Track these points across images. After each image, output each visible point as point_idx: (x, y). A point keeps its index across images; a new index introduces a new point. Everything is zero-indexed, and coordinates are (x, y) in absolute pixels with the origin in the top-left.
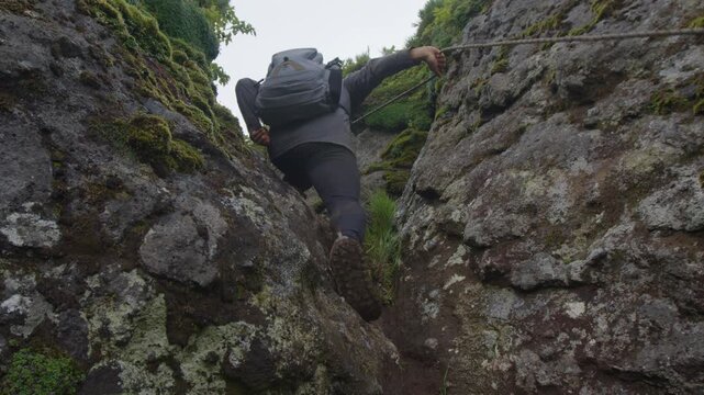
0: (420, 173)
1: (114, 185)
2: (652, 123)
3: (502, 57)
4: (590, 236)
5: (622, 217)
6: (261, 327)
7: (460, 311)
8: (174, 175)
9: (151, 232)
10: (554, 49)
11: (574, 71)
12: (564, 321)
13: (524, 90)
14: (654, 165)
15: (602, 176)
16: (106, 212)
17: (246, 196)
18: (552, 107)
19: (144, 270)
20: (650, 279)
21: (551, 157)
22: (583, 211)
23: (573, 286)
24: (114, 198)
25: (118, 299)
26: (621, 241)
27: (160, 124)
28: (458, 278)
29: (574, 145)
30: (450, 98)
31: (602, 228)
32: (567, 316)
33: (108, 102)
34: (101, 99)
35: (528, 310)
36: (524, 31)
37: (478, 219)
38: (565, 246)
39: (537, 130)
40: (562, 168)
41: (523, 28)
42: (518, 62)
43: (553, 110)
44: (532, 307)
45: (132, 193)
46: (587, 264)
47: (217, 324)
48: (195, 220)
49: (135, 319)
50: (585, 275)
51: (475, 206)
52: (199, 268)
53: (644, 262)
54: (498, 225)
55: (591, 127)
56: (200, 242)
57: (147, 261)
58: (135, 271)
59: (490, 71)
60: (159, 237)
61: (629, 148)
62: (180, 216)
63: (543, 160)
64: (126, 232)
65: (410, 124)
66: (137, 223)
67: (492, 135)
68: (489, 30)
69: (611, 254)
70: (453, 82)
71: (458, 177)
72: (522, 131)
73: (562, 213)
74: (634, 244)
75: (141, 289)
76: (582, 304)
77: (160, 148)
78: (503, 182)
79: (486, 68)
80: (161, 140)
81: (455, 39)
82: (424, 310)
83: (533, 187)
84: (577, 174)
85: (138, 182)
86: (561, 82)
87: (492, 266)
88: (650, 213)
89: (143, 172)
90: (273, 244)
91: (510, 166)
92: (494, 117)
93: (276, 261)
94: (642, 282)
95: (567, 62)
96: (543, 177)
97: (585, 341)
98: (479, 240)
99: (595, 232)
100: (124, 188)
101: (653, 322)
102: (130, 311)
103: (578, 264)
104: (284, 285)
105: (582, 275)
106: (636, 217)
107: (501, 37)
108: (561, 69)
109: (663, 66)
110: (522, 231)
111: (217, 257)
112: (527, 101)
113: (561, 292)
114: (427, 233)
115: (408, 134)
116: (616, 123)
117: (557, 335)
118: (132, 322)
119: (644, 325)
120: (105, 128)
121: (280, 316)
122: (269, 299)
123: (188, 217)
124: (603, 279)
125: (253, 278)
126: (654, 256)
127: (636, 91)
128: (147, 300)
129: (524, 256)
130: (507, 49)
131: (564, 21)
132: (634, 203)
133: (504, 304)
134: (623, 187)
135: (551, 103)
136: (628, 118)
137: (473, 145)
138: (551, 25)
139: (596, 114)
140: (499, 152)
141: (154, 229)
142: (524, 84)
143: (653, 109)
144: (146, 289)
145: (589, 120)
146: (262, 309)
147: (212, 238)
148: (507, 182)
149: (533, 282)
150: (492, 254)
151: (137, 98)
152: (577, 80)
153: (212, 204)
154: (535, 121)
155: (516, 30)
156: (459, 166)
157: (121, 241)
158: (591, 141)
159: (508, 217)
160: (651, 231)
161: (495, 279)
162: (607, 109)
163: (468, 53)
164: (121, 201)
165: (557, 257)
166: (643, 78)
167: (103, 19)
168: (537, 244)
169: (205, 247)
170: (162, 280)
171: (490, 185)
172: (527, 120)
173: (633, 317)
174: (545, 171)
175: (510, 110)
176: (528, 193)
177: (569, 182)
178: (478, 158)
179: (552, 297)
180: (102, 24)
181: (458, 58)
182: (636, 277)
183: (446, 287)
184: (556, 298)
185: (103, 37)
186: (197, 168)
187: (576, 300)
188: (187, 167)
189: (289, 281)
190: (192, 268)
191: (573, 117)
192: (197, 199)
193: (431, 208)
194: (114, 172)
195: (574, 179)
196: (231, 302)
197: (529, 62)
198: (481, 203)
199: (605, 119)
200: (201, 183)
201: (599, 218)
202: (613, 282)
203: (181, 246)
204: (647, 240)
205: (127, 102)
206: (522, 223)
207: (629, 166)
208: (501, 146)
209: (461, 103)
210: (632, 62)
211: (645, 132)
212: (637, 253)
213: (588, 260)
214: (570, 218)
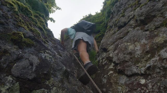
0: (102, 44)
1: (6, 52)
2: (163, 29)
3: (123, 13)
4: (146, 61)
5: (155, 56)
6: (49, 90)
7: (112, 81)
8: (25, 48)
9: (15, 65)
10: (136, 10)
11: (141, 16)
12: (139, 85)
13: (129, 21)
14: (164, 41)
15: (150, 44)
16: (2, 59)
17: (47, 53)
18: (136, 25)
19: (13, 76)
20: (164, 73)
21: (136, 39)
22: (144, 54)
23: (142, 75)
24: (5, 55)
25: (4, 84)
26: (155, 62)
27: (20, 34)
28: (111, 72)
29: (142, 36)
30: (110, 24)
31: (150, 58)
32: (140, 83)
33: (7, 28)
34: (5, 28)
35: (130, 81)
36: (129, 6)
37: (116, 56)
38: (140, 64)
39: (132, 32)
40: (139, 42)
41: (129, 5)
42: (127, 14)
43: (136, 26)
44: (131, 80)
45: (10, 54)
46: (145, 69)
47: (36, 90)
48: (29, 61)
49: (9, 90)
50: (145, 72)
51: (116, 53)
52: (29, 74)
53: (162, 68)
54: (122, 58)
55: (146, 31)
56: (30, 67)
57: (13, 73)
58: (10, 76)
59: (120, 17)
60: (17, 66)
61: (157, 36)
62: (25, 60)
63: (134, 40)
64: (8, 65)
65: (101, 31)
66: (11, 62)
67: (120, 33)
68: (120, 6)
69: (152, 66)
70: (111, 20)
71: (112, 45)
72: (128, 32)
73: (139, 55)
74: (159, 63)
75: (11, 81)
76: (145, 80)
77: (19, 41)
78: (123, 46)
79: (119, 16)
80: (20, 39)
81: (112, 9)
82: (102, 80)
83: (131, 47)
84: (143, 44)
85: (12, 50)
86: (138, 19)
87: (120, 69)
88: (163, 54)
89: (15, 48)
90: (54, 66)
91: (125, 42)
92: (121, 29)
93: (55, 71)
94: (161, 74)
95: (140, 13)
96: (134, 44)
97: (145, 91)
98: (117, 62)
99: (148, 60)
100: (8, 52)
101: (165, 86)
102: (8, 88)
103: (143, 69)
104: (57, 77)
105: (144, 72)
106: (159, 55)
107: (123, 8)
108: (138, 15)
109: (166, 13)
110: (128, 59)
111: (35, 71)
112: (130, 24)
113: (139, 76)
114: (104, 60)
115: (101, 33)
116: (153, 29)
117: (138, 89)
118: (8, 91)
119: (162, 87)
120: (5, 36)
121: (55, 86)
122: (52, 82)
123: (27, 60)
124: (150, 73)
125: (47, 76)
126: (164, 67)
127: (159, 20)
128: (13, 84)
129: (128, 66)
130: (125, 11)
131: (139, 3)
132: (159, 51)
133: (123, 80)
134: (155, 47)
135: (136, 24)
136: (157, 28)
137: (115, 36)
138: (136, 4)
139: (148, 27)
140: (122, 38)
141: (16, 64)
142: (129, 20)
143: (163, 25)
144: (13, 81)
145: (146, 29)
146: (49, 85)
147: (34, 66)
148: (124, 46)
149: (131, 74)
150: (120, 66)
151: (16, 27)
152: (142, 18)
153: (36, 56)
154: (132, 29)
155: (127, 6)
156: (112, 42)
157: (6, 67)
158: (147, 34)
159: (124, 56)
160: (163, 59)
161: (121, 72)
162: (151, 26)
163: (115, 12)
164: (7, 56)
165: (138, 67)
166: (161, 17)
167: (9, 7)
168: (132, 63)
169: (32, 68)
170: (18, 79)
171: (120, 47)
172: (130, 29)
173: (159, 84)
174: (134, 43)
175: (125, 27)
176: (130, 49)
177: (140, 46)
178: (117, 40)
179: (136, 78)
180: (9, 8)
181: (112, 13)
182: (159, 72)
183: (108, 74)
184: (137, 78)
185: (9, 11)
186: (32, 46)
187: (143, 79)
188: (29, 46)
189: (59, 76)
190: (27, 75)
191: (141, 28)
192: (30, 55)
193: (105, 53)
194: (5, 48)
195: (142, 45)
196: (40, 83)
197: (130, 14)
198: (117, 52)
199: (150, 28)
200: (33, 50)
201: (149, 56)
202: (153, 74)
203: (24, 68)
204: (162, 62)
205: (13, 28)
206: (128, 57)
207: (157, 41)
208: (123, 36)
209: (113, 25)
210: (157, 13)
211: (161, 32)
212: (160, 66)
213: (146, 68)
214: (141, 56)
